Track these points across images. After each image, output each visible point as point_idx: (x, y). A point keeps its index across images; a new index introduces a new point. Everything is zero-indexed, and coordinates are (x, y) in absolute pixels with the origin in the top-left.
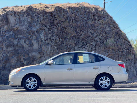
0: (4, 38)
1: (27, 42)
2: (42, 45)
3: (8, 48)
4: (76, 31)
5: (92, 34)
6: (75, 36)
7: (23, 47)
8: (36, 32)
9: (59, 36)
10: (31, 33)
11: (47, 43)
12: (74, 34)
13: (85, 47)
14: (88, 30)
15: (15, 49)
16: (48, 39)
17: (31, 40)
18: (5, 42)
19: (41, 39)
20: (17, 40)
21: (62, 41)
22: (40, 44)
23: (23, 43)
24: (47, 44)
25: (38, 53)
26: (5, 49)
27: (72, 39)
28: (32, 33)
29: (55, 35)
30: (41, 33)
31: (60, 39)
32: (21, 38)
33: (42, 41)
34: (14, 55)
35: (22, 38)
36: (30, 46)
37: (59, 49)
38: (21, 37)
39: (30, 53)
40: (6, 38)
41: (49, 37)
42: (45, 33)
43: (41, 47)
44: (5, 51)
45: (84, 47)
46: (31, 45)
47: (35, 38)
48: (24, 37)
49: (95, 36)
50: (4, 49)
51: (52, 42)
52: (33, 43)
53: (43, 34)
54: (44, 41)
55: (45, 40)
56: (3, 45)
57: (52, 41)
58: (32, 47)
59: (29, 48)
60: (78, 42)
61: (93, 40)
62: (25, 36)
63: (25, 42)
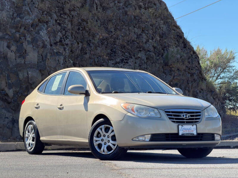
1: (13, 48)
2: (47, 55)
4: (107, 29)
5: (139, 36)
6: (107, 39)
7: (5, 58)
8: (31, 26)
9: (76, 38)
10: (20, 28)
11: (55, 51)
12: (103, 35)
13: (128, 61)
14: (130, 28)
16: (57, 42)
17: (22, 43)
19: (43, 42)
21: (82, 48)
23: (5, 48)
24: (57, 53)
25: (38, 71)
27: (102, 44)
28: (23, 28)
29: (70, 34)
30: (41, 29)
31: (78, 44)
33: (44, 46)
35: (3, 38)
36: (20, 57)
39: (20, 71)
41: (58, 39)
42: (49, 29)
43: (43, 58)
45: (125, 61)
46: (22, 53)
47: (29, 39)
48: (7, 37)
49: (144, 40)
51: (65, 49)
52: (26, 50)
53: (45, 32)
54: (49, 46)
55: (51, 45)
57: (65, 46)
58: (24, 58)
59: (19, 60)
60: (115, 52)
61: (141, 49)
62: (7, 34)
63: (9, 47)
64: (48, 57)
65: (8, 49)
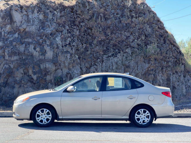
0: (6, 42)
1: (38, 49)
2: (59, 53)
3: (11, 57)
4: (105, 33)
5: (128, 37)
6: (104, 41)
7: (32, 56)
8: (50, 35)
10: (43, 36)
11: (65, 50)
12: (102, 38)
13: (117, 55)
14: (122, 32)
15: (20, 58)
16: (67, 45)
17: (43, 46)
18: (7, 48)
19: (57, 45)
20: (24, 45)
21: (86, 47)
22: (55, 51)
23: (33, 49)
24: (66, 52)
25: (52, 64)
26: (7, 57)
27: (100, 44)
28: (44, 36)
29: (76, 39)
30: (56, 37)
31: (83, 44)
32: (29, 43)
33: (58, 48)
34: (20, 66)
35: (31, 43)
36: (42, 55)
37: (81, 59)
38: (29, 41)
39: (41, 64)
40: (8, 42)
41: (68, 42)
42: (62, 36)
43: (56, 55)
44: (7, 60)
45: (115, 55)
46: (44, 53)
47: (48, 43)
48: (34, 42)
49: (131, 40)
50: (5, 58)
51: (72, 49)
52: (46, 51)
53: (59, 38)
54: (61, 48)
55: (63, 47)
56: (4, 52)
57: (73, 47)
58: (44, 55)
59: (41, 57)
60: (108, 49)
61: (128, 47)
62: (35, 40)
63: (35, 49)
64: (60, 55)
65: (34, 50)
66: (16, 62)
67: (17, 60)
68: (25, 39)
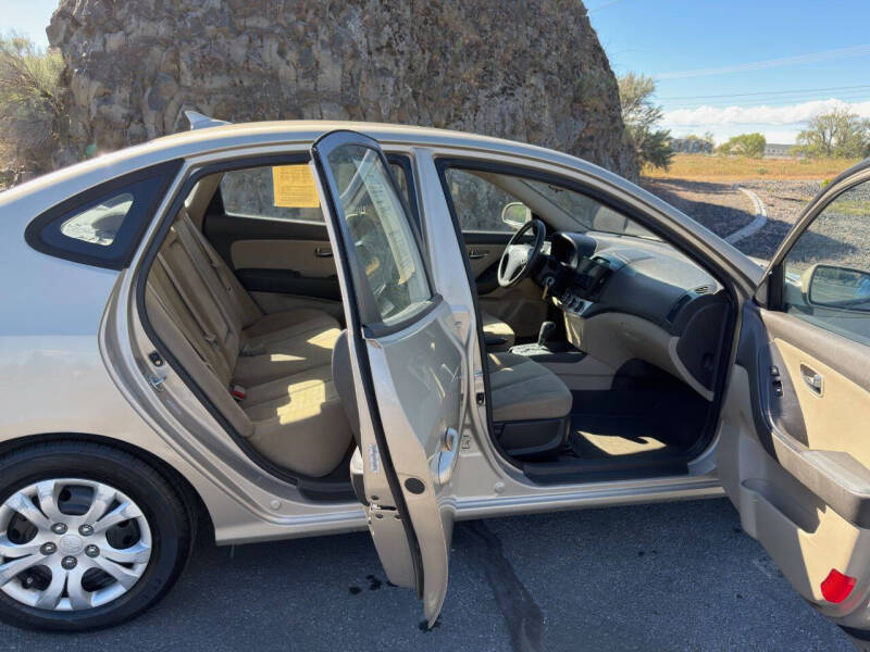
0: (180, 24)
1: (292, 56)
2: (360, 73)
3: (202, 78)
4: (477, 25)
5: (534, 43)
6: (477, 45)
7: (274, 77)
8: (330, 9)
9: (420, 40)
10: (307, 11)
11: (377, 65)
12: (472, 36)
13: (515, 92)
14: (520, 26)
15: (235, 85)
16: (382, 47)
17: (309, 46)
18: (184, 44)
19: (354, 45)
20: (244, 39)
21: (430, 62)
22: (348, 67)
23: (275, 55)
24: (380, 70)
25: (342, 108)
26: (187, 80)
27: (468, 56)
28: (311, 12)
29: (408, 31)
30: (348, 18)
31: (424, 52)
32: (261, 34)
33: (355, 55)
34: (236, 112)
35: (270, 32)
36: (305, 76)
37: (421, 97)
38: (260, 25)
39: (306, 106)
40: (189, 25)
41: (384, 42)
42: (367, 17)
43: (352, 80)
44: (189, 89)
45: (509, 92)
46: (311, 70)
47: (326, 38)
48: (278, 30)
49: (544, 52)
50: (183, 82)
51: (397, 65)
52: (317, 64)
53: (359, 23)
54: (364, 56)
55: (370, 53)
56: (176, 60)
57: (398, 57)
58: (315, 78)
59: (303, 84)
60: (491, 73)
61: (537, 69)
62: (279, 25)
63: (281, 53)
64: (363, 79)
65: (278, 59)
66: (221, 96)
67: (223, 90)
68: (245, 17)
